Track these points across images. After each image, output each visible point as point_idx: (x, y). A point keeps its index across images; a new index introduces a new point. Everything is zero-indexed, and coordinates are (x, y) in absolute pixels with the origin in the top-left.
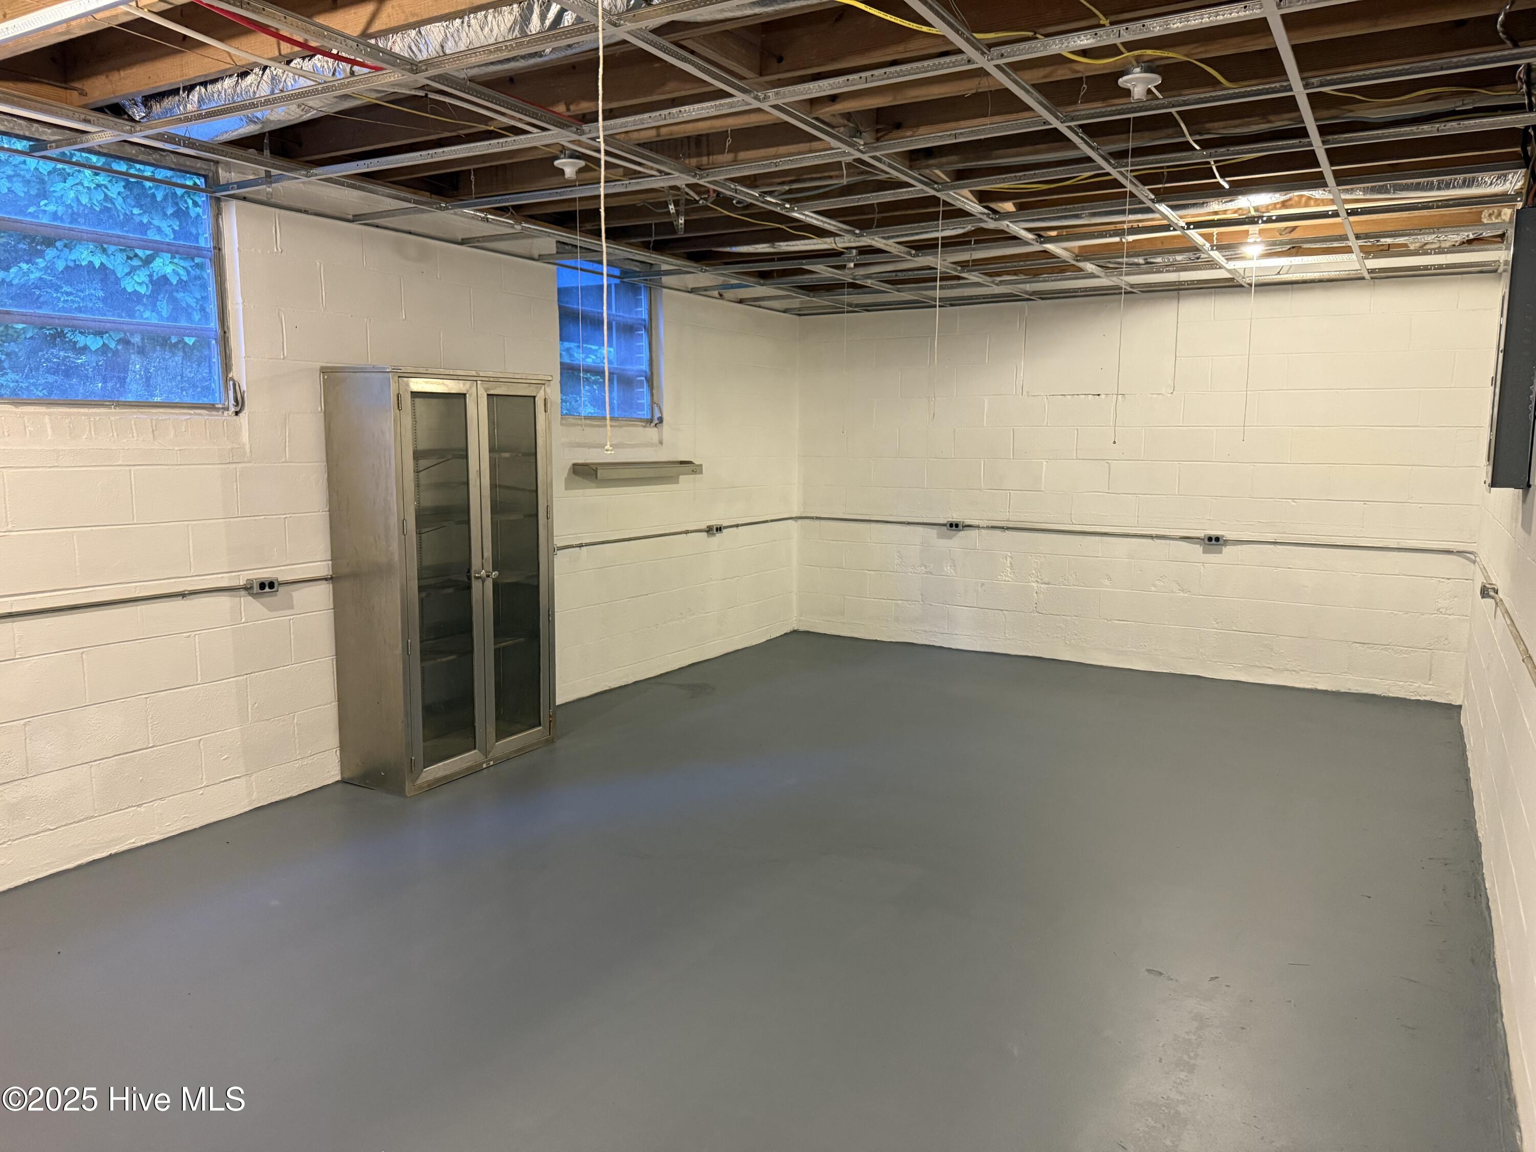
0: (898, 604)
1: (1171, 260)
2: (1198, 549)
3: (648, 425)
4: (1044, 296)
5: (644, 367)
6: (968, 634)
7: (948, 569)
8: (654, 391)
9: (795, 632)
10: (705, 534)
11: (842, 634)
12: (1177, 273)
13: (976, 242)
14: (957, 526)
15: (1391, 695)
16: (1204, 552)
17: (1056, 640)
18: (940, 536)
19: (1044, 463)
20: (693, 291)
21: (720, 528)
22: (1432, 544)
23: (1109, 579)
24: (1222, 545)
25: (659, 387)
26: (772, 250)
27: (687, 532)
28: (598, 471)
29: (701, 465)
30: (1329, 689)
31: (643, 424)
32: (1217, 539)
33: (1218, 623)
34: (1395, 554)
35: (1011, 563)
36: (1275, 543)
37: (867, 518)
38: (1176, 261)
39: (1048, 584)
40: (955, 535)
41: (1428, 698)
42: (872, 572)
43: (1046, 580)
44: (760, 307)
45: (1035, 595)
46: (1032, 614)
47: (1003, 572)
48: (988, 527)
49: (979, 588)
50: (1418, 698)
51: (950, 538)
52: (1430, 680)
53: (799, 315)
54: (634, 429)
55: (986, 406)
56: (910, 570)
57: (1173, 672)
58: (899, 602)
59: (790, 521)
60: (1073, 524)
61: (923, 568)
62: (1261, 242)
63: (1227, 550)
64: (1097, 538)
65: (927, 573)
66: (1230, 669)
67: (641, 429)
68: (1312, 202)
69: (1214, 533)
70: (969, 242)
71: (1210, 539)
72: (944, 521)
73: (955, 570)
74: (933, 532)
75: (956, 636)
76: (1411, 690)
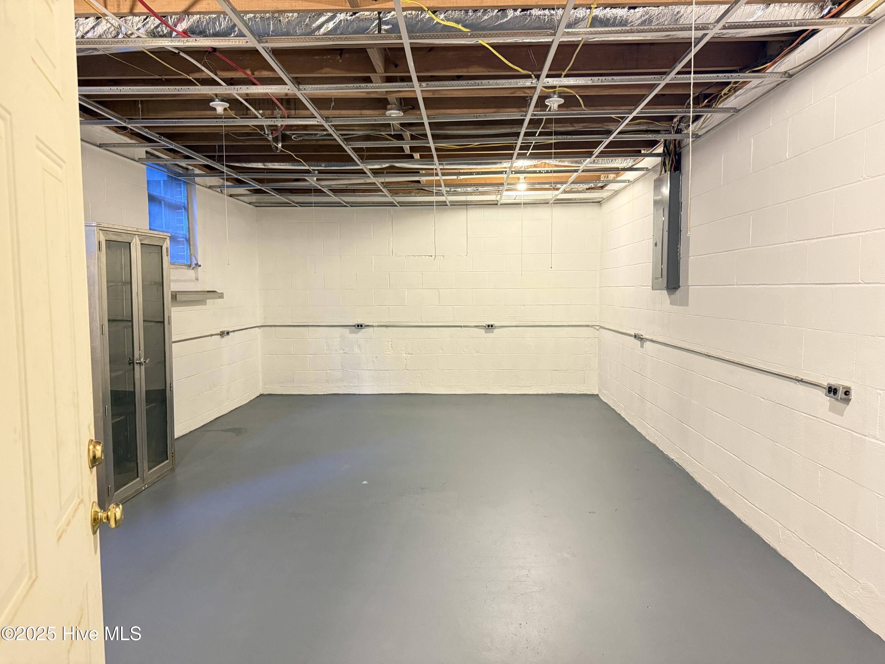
0: (327, 372)
1: (465, 190)
2: (483, 331)
3: (189, 268)
4: (402, 204)
5: (185, 232)
6: (369, 385)
7: (357, 350)
8: (191, 247)
9: (261, 395)
10: (219, 336)
11: (293, 393)
12: (466, 196)
13: (387, 173)
14: (361, 326)
15: (569, 393)
16: (486, 332)
17: (417, 383)
18: (351, 332)
19: (406, 291)
20: (210, 187)
21: (228, 332)
22: (582, 323)
23: (442, 349)
24: (494, 329)
25: (195, 245)
26: (263, 167)
27: (212, 335)
28: (177, 296)
29: (223, 293)
30: (544, 393)
31: (186, 267)
32: (492, 326)
33: (493, 367)
34: (566, 328)
35: (391, 345)
36: (516, 326)
37: (306, 324)
38: (467, 191)
39: (411, 354)
40: (359, 331)
41: (584, 393)
42: (311, 356)
43: (410, 352)
44: (239, 200)
45: (405, 360)
46: (404, 371)
47: (387, 350)
48: (378, 326)
49: (375, 359)
50: (580, 393)
51: (357, 333)
52: (584, 384)
53: (257, 206)
54: (182, 270)
55: (373, 261)
56: (334, 352)
57: (474, 393)
58: (328, 371)
59: (257, 328)
60: (423, 322)
61: (342, 351)
62: (525, 182)
63: (495, 331)
64: (435, 328)
65: (344, 353)
66: (500, 388)
67: (186, 270)
68: (547, 166)
69: (490, 323)
70: (383, 173)
71: (489, 326)
72: (354, 324)
73: (360, 351)
74: (347, 330)
75: (362, 387)
76: (577, 390)
